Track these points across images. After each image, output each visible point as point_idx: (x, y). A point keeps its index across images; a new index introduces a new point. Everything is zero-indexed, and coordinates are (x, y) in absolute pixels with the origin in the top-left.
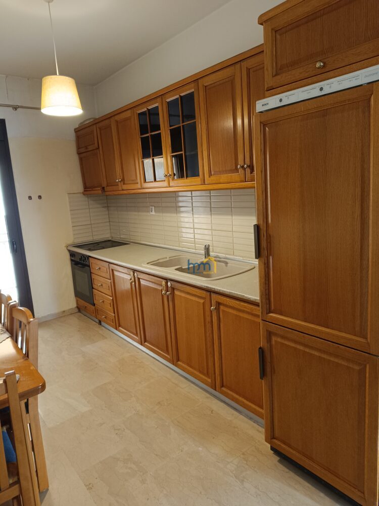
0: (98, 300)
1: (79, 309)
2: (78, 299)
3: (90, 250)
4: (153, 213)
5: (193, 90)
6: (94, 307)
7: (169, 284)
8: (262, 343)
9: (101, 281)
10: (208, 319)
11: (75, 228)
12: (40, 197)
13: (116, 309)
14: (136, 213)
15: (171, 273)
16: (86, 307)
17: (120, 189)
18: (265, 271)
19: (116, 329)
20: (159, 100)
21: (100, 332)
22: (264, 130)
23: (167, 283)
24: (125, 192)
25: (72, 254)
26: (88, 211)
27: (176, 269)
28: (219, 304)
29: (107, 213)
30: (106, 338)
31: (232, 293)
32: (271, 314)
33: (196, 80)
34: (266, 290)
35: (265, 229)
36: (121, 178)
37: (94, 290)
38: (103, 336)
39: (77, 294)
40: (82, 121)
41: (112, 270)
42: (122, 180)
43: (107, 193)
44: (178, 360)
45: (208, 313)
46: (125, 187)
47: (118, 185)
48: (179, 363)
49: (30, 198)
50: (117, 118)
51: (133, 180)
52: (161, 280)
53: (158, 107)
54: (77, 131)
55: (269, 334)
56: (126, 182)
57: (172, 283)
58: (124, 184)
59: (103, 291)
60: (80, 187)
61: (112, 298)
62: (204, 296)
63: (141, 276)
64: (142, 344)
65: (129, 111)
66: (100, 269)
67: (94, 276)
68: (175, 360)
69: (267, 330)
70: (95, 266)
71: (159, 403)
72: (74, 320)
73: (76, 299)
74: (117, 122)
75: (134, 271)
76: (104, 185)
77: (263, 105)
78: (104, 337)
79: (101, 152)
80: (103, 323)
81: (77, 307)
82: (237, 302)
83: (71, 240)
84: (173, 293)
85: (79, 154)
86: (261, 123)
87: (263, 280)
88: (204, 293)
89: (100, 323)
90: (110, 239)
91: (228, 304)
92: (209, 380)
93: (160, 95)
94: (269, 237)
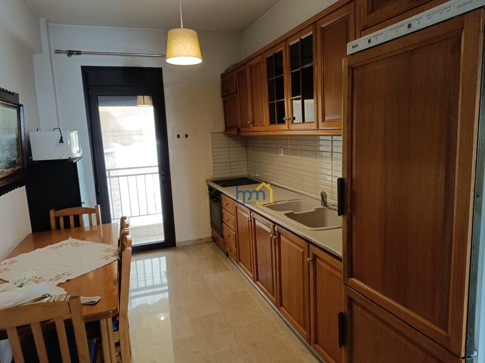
0: (226, 234)
1: (214, 239)
2: (214, 231)
3: (223, 186)
4: (282, 155)
5: (311, 33)
6: (223, 239)
7: (276, 228)
8: (343, 309)
9: (228, 216)
10: (306, 269)
11: (215, 165)
12: (187, 136)
13: (238, 246)
14: (268, 154)
15: (280, 218)
16: (217, 238)
17: (251, 130)
18: (348, 230)
19: (237, 263)
20: (283, 44)
21: (225, 263)
22: (353, 73)
23: (274, 226)
24: (254, 134)
25: (211, 189)
26: (228, 149)
27: (285, 214)
28: (315, 257)
29: (246, 152)
30: (228, 270)
31: (326, 247)
32: (353, 279)
33: (314, 23)
34: (348, 251)
35: (349, 184)
36: (252, 120)
37: (223, 223)
38: (226, 267)
39: (213, 225)
40: (227, 67)
41: (236, 207)
42: (252, 122)
43: (242, 134)
44: (281, 305)
45: (306, 264)
46: (255, 129)
47: (249, 127)
48: (282, 308)
49: (178, 136)
50: (251, 63)
51: (261, 123)
52: (270, 222)
53: (282, 51)
54: (223, 76)
55: (350, 302)
56: (255, 124)
57: (279, 227)
58: (254, 126)
59: (229, 225)
60: (221, 127)
61: (235, 233)
62: (303, 245)
63: (256, 216)
64: (255, 282)
65: (260, 57)
66: (228, 204)
67: (224, 211)
69: (348, 296)
70: (225, 201)
71: (254, 344)
72: (208, 250)
73: (212, 231)
74: (251, 67)
75: (251, 210)
76: (239, 126)
77: (353, 47)
78: (227, 269)
79: (238, 96)
80: (230, 256)
81: (212, 237)
82: (330, 257)
83: (211, 175)
84: (279, 238)
85: (223, 96)
86: (349, 66)
87: (346, 240)
88: (303, 243)
89: (227, 255)
90: (247, 176)
91: (322, 258)
92: (305, 333)
93: (285, 39)
94: (352, 192)
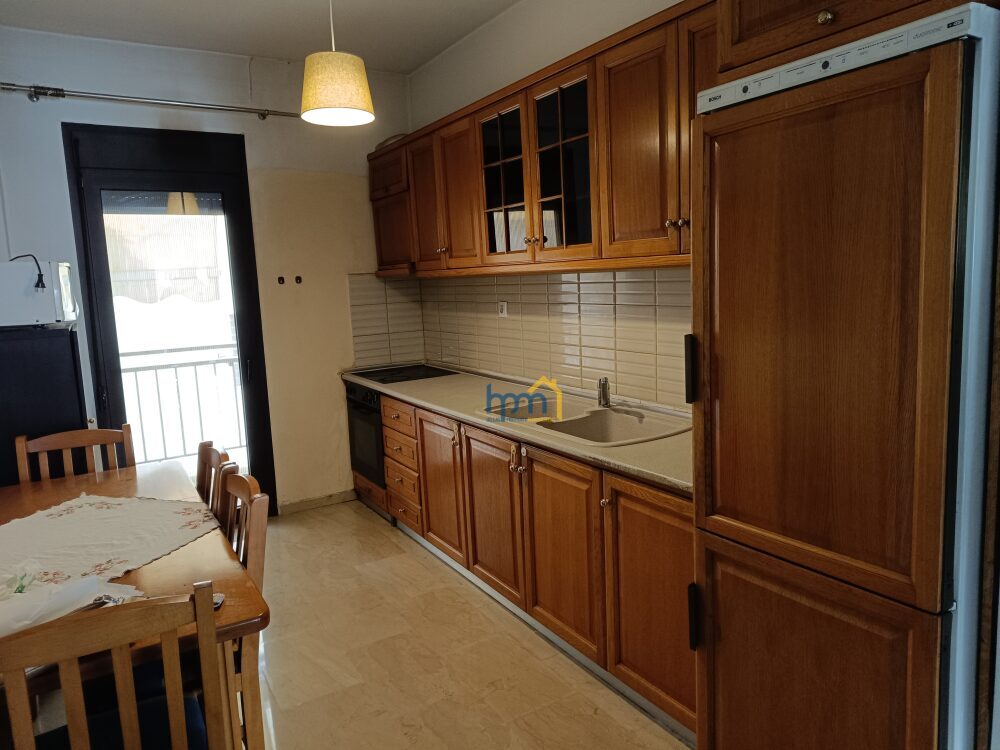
0: (392, 478)
1: (359, 495)
2: (357, 474)
3: (383, 381)
4: (505, 315)
5: (585, 77)
6: (384, 492)
7: (523, 450)
8: (696, 575)
9: (399, 441)
10: (596, 523)
11: (358, 340)
12: (299, 280)
13: (424, 498)
14: (473, 315)
15: (529, 429)
16: (370, 491)
17: (444, 265)
18: (705, 428)
19: (423, 536)
20: (521, 97)
21: (394, 540)
22: (712, 147)
23: (519, 449)
24: (452, 273)
25: (351, 389)
26: (383, 307)
27: (538, 423)
28: (616, 494)
29: (419, 313)
30: (404, 552)
31: (643, 472)
32: (715, 517)
33: (591, 57)
34: (706, 467)
35: (707, 344)
36: (447, 245)
37: (387, 459)
38: (397, 546)
39: (357, 464)
40: (381, 141)
41: (421, 420)
42: (447, 250)
43: (420, 275)
44: (536, 603)
45: (595, 511)
46: (453, 263)
47: (439, 259)
48: (537, 608)
49: (281, 280)
50: (444, 132)
51: (468, 250)
52: (509, 442)
53: (518, 110)
54: (371, 158)
55: (711, 558)
56: (454, 254)
57: (530, 449)
58: (451, 257)
59: (402, 461)
60: (370, 262)
61: (417, 475)
62: (589, 477)
63: (473, 433)
64: (468, 568)
65: (466, 120)
66: (398, 417)
67: (387, 432)
68: (531, 602)
69: (707, 549)
70: (389, 411)
71: (493, 683)
72: (349, 515)
73: (355, 478)
74: (443, 139)
75: (460, 423)
76: (415, 257)
77: (710, 100)
78: (400, 550)
79: (412, 198)
80: (400, 524)
81: (355, 490)
82: (651, 491)
83: (349, 362)
84: (530, 470)
85: (373, 200)
86: (705, 134)
87: (701, 447)
88: (588, 472)
89: (394, 523)
90: (423, 362)
91: (633, 494)
92: (594, 648)
93: (524, 88)
94: (715, 361)
